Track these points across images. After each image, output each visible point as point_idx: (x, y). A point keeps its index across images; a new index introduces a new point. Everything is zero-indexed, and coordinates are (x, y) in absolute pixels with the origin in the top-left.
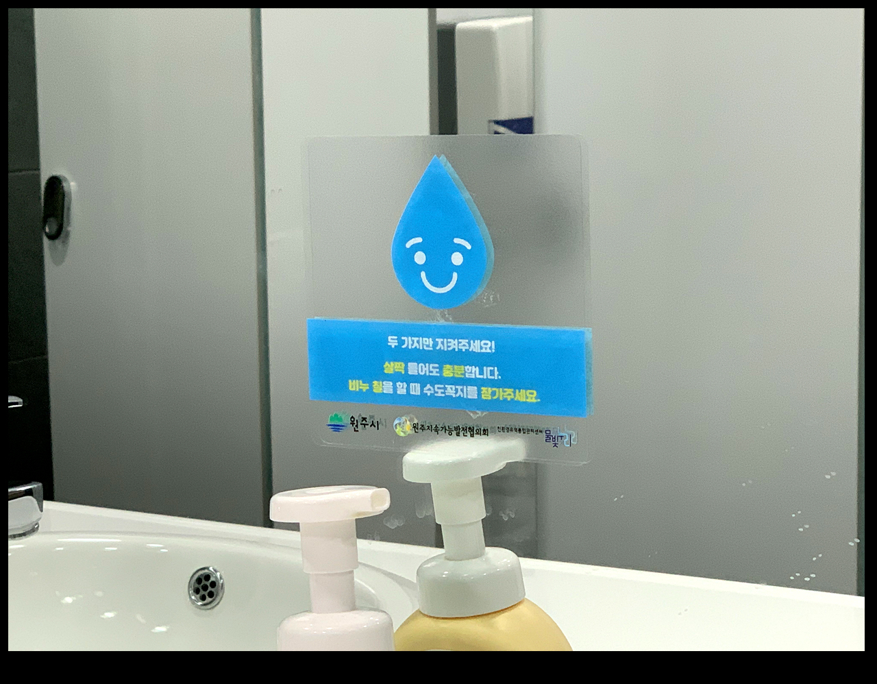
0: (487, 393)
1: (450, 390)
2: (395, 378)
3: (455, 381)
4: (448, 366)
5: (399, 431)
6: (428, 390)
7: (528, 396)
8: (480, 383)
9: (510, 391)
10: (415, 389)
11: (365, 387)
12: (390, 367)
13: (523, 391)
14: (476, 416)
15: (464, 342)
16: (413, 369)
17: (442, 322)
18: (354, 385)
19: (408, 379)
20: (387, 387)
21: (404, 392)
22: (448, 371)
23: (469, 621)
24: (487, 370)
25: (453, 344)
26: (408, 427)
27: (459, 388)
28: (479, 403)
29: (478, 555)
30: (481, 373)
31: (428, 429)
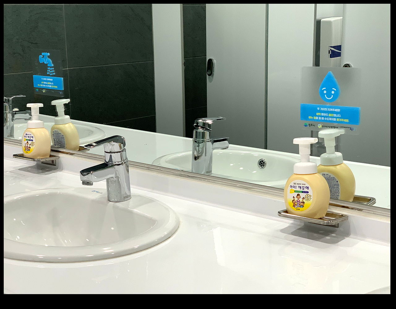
0: (338, 120)
1: (330, 119)
2: (318, 116)
3: (331, 117)
4: (330, 114)
5: (319, 127)
6: (325, 119)
7: (347, 121)
8: (336, 118)
9: (343, 119)
10: (323, 118)
11: (312, 118)
12: (317, 114)
13: (346, 120)
14: (335, 124)
15: (333, 109)
16: (323, 114)
17: (329, 105)
18: (310, 117)
19: (321, 116)
20: (317, 118)
21: (320, 119)
22: (330, 115)
23: (331, 167)
24: (338, 115)
25: (331, 110)
26: (321, 126)
27: (332, 118)
28: (336, 122)
29: (334, 153)
30: (337, 116)
31: (325, 127)
